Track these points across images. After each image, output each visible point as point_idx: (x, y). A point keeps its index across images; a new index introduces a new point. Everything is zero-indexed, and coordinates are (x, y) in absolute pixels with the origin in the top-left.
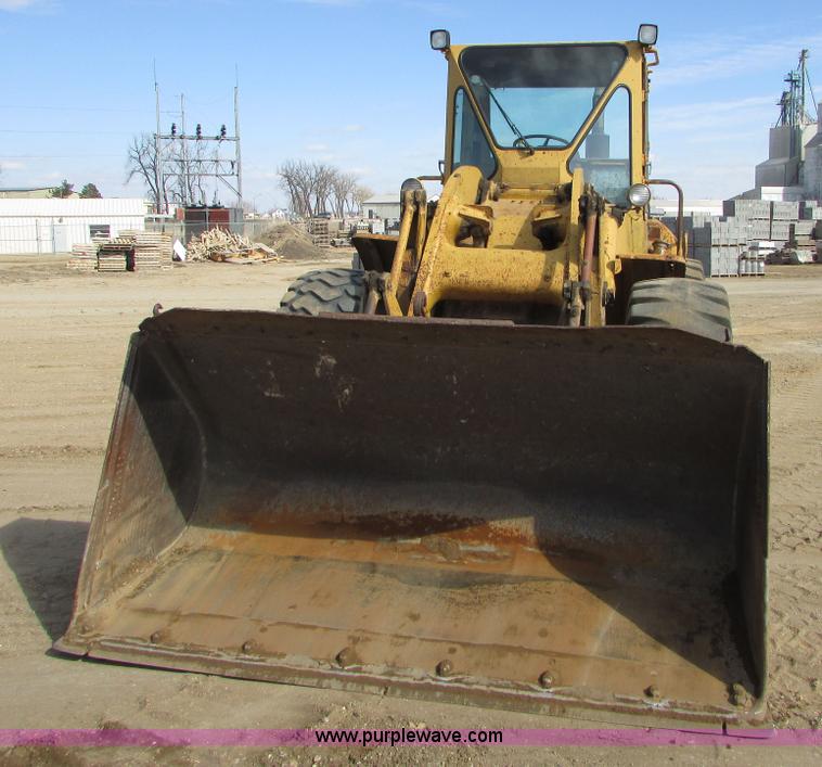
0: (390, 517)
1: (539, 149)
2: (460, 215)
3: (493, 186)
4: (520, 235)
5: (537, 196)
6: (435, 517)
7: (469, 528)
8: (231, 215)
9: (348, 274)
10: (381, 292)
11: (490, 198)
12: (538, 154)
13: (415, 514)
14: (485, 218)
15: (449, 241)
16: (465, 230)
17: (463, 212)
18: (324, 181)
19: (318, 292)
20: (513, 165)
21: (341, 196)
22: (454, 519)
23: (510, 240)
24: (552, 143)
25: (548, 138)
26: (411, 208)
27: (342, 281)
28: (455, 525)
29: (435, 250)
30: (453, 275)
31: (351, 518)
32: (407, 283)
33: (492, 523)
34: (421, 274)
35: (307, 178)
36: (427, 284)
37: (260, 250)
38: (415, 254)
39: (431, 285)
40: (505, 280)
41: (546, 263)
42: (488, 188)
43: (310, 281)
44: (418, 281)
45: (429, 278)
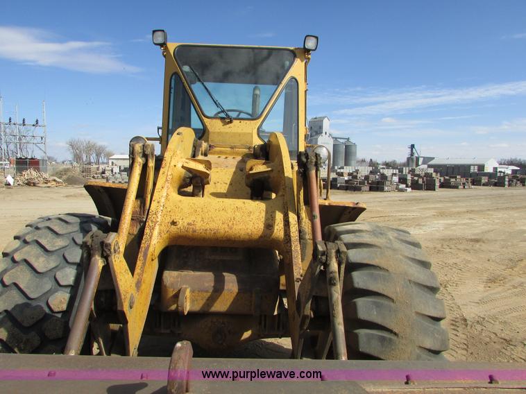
1: (236, 119)
2: (183, 167)
3: (204, 145)
4: (231, 184)
5: (238, 154)
8: (41, 162)
9: (78, 220)
10: (106, 257)
11: (202, 154)
12: (236, 122)
14: (205, 170)
15: (174, 191)
16: (188, 180)
17: (186, 165)
18: (90, 148)
19: (43, 242)
20: (217, 130)
21: (98, 155)
23: (223, 189)
24: (242, 116)
25: (240, 112)
26: (140, 161)
27: (70, 229)
29: (163, 200)
30: (180, 224)
32: (136, 231)
34: (149, 223)
35: (82, 147)
36: (156, 232)
37: (54, 180)
38: (143, 204)
39: (160, 233)
40: (231, 229)
41: (267, 212)
42: (201, 146)
43: (37, 228)
44: (147, 231)
45: (157, 228)
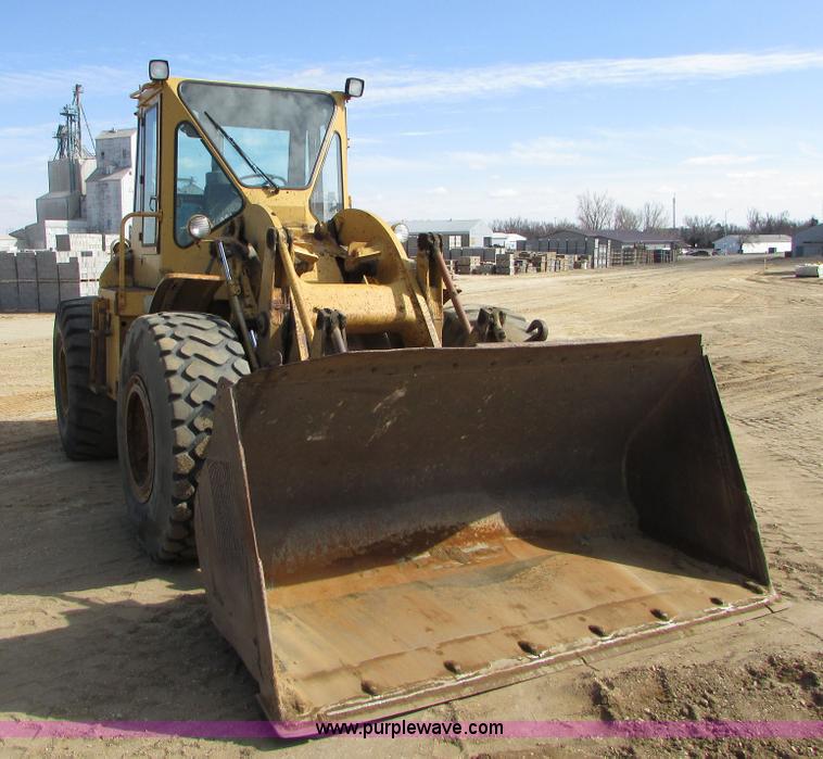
0: (392, 540)
6: (428, 531)
7: (458, 534)
13: (412, 532)
22: (443, 529)
28: (446, 534)
31: (360, 549)
33: (472, 525)
